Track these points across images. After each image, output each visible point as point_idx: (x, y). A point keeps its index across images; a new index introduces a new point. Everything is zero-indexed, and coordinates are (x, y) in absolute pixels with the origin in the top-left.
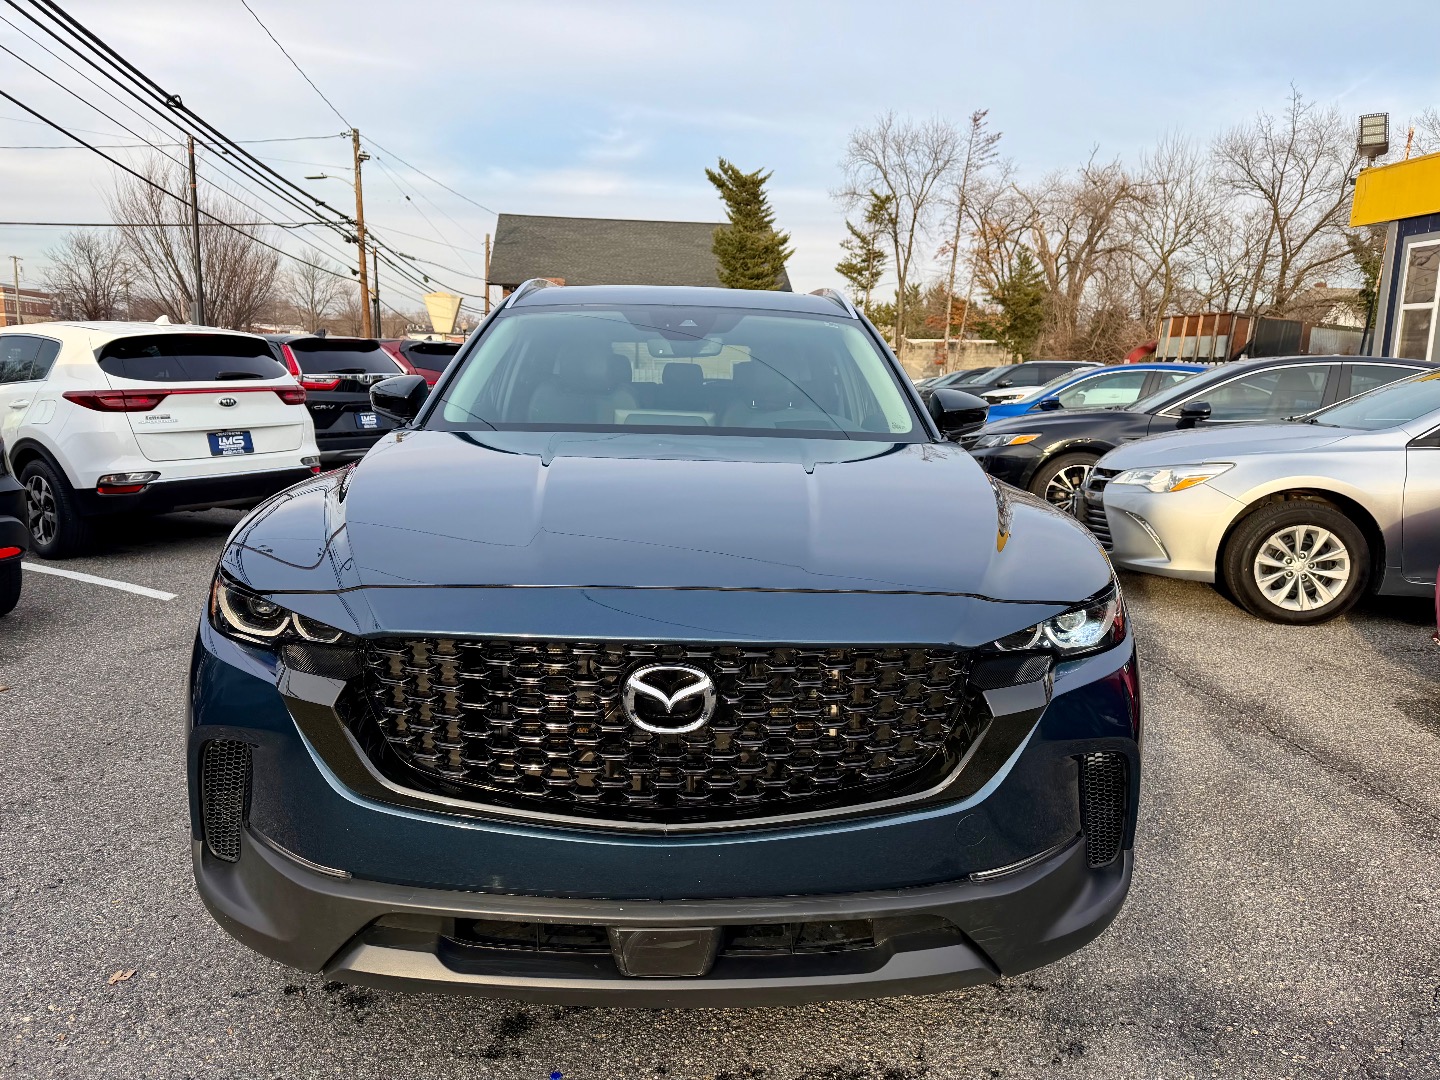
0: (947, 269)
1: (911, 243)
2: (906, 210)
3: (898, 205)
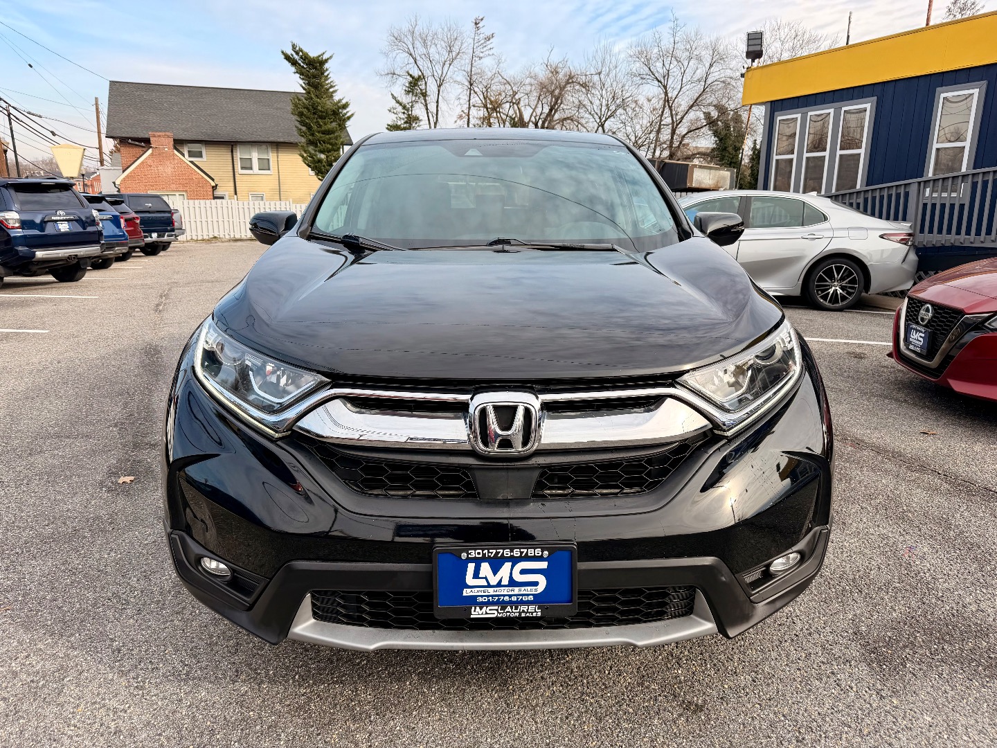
1: (437, 111)
2: (432, 87)
3: (426, 83)
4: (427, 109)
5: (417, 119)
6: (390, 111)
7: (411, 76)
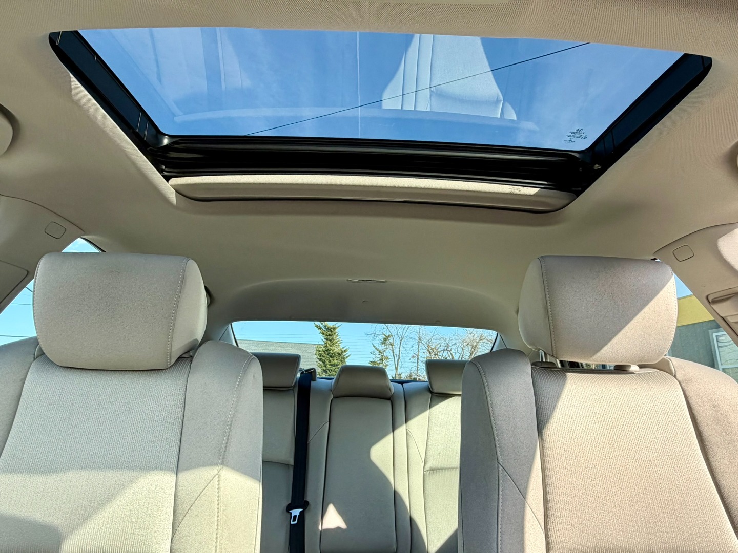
0: (416, 365)
1: (399, 353)
2: (397, 341)
3: (393, 339)
4: (393, 353)
5: (387, 358)
6: (371, 353)
7: (384, 335)
